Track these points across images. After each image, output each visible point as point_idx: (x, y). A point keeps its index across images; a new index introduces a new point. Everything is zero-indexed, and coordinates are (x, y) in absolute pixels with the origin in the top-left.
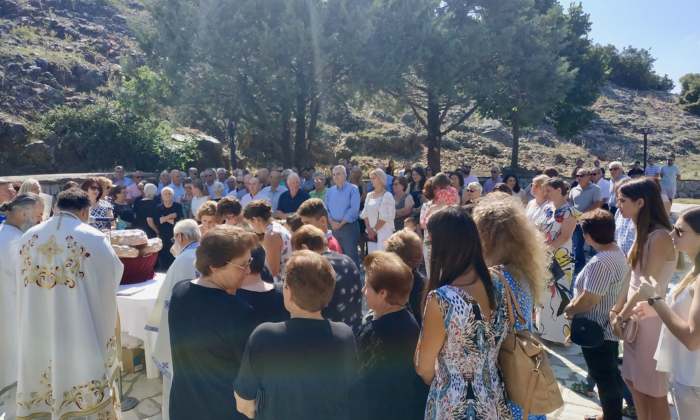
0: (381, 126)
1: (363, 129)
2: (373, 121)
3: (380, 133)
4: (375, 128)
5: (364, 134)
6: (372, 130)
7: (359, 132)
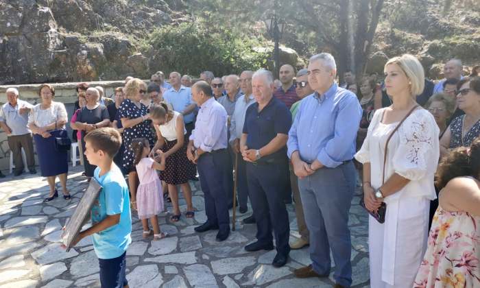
0: (474, 31)
1: (450, 36)
2: (464, 27)
3: (471, 39)
4: (466, 34)
5: (452, 40)
6: (462, 35)
7: (446, 39)
